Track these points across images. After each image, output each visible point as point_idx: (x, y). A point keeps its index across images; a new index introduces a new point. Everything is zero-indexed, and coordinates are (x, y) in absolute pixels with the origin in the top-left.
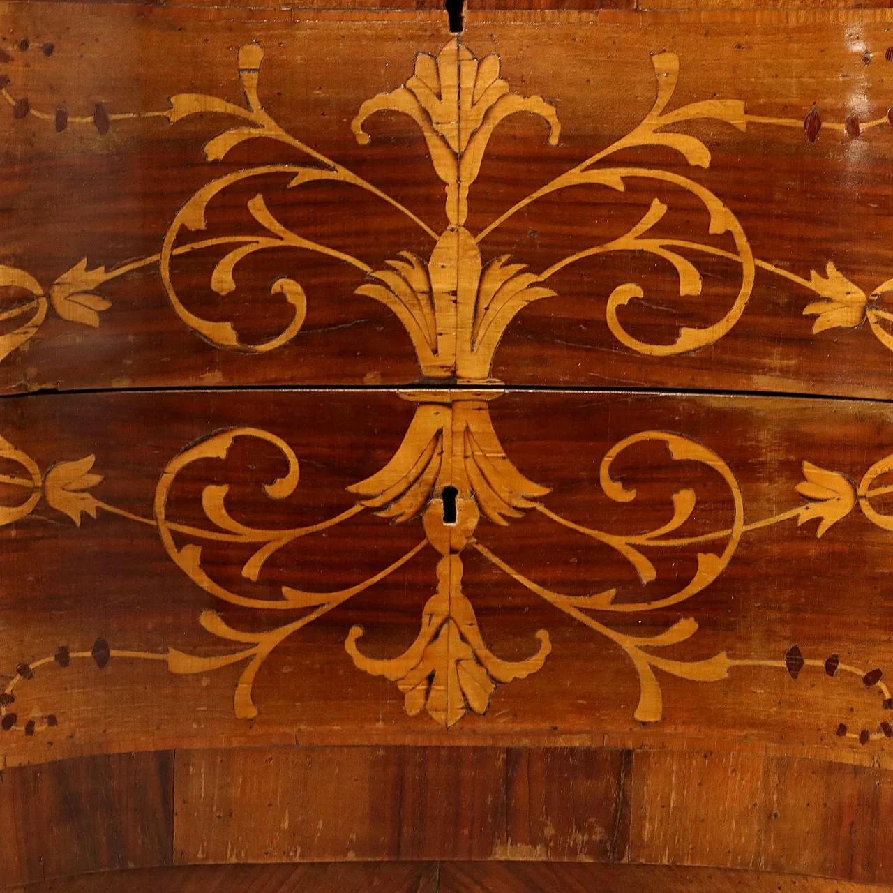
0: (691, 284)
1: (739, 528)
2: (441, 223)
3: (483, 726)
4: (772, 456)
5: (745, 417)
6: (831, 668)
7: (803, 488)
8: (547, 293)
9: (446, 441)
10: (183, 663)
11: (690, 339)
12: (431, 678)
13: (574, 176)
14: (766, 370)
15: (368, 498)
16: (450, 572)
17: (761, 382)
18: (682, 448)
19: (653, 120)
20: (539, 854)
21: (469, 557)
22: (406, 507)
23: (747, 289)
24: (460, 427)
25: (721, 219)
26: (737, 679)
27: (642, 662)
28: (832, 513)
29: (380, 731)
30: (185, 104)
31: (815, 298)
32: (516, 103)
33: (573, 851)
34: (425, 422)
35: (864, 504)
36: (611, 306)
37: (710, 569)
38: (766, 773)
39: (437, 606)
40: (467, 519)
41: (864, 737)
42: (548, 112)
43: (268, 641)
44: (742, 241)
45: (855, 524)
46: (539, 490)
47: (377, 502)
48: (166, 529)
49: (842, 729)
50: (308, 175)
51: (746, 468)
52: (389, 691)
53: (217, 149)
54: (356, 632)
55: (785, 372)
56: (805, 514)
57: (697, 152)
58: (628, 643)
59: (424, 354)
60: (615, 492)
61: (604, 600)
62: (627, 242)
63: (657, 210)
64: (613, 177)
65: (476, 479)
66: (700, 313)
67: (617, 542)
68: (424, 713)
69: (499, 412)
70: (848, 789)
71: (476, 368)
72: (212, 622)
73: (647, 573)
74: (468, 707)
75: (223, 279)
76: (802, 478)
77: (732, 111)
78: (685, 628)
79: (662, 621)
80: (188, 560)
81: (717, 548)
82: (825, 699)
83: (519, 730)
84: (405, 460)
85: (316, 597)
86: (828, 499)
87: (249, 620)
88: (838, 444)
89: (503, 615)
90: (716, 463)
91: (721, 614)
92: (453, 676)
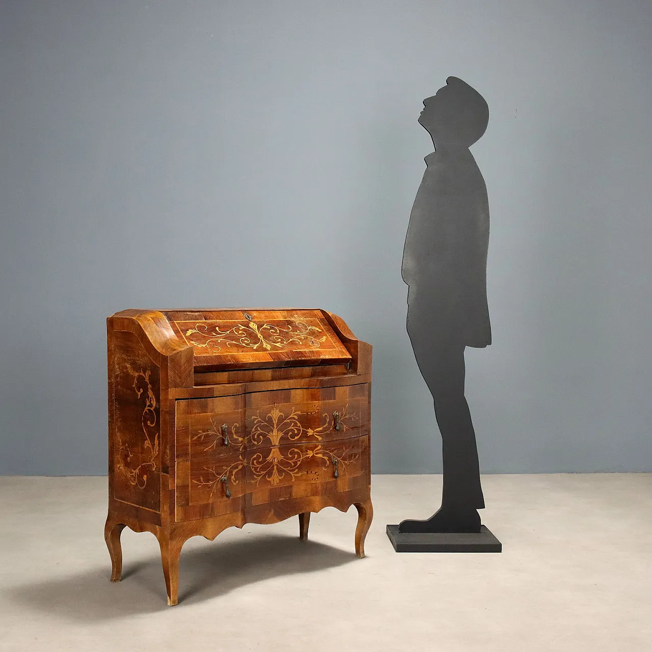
0: (296, 432)
1: (301, 458)
2: (274, 427)
3: (278, 485)
4: (304, 450)
5: (302, 446)
6: (311, 473)
7: (307, 453)
8: (283, 434)
10: (253, 482)
11: (296, 438)
13: (285, 421)
14: (303, 440)
15: (268, 460)
16: (275, 467)
18: (296, 450)
19: (292, 414)
20: (284, 499)
21: (277, 465)
22: (271, 460)
23: (301, 432)
24: (276, 451)
25: (299, 424)
26: (301, 476)
27: (293, 475)
28: (311, 456)
29: (269, 487)
30: (253, 417)
31: (308, 432)
32: (280, 414)
33: (287, 498)
34: (273, 450)
35: (314, 454)
36: (289, 435)
37: (299, 463)
38: (305, 486)
39: (274, 471)
40: (276, 461)
41: (315, 479)
42: (283, 414)
43: (259, 478)
44: (301, 427)
45: (313, 456)
46: (283, 457)
48: (251, 466)
49: (313, 479)
50: (263, 424)
51: (302, 451)
52: (270, 482)
53: (255, 422)
54: (267, 475)
55: (305, 440)
56: (308, 456)
57: (296, 417)
58: (291, 473)
59: (272, 442)
60: (290, 456)
61: (289, 468)
62: (290, 428)
63: (293, 424)
64: (288, 421)
65: (277, 456)
66: (297, 435)
67: (290, 461)
68: (273, 485)
69: (279, 449)
70: (314, 485)
71: (277, 444)
72: (255, 477)
73: (293, 464)
74: (277, 483)
75: (256, 437)
77: (299, 413)
78: (297, 470)
79: (294, 470)
80: (253, 469)
81: (299, 461)
82: (311, 476)
83: (282, 485)
84: (271, 455)
85: (263, 472)
86: (310, 454)
87: (258, 476)
88: (311, 448)
89: (280, 472)
90: (299, 451)
91: (300, 468)
92: (275, 479)
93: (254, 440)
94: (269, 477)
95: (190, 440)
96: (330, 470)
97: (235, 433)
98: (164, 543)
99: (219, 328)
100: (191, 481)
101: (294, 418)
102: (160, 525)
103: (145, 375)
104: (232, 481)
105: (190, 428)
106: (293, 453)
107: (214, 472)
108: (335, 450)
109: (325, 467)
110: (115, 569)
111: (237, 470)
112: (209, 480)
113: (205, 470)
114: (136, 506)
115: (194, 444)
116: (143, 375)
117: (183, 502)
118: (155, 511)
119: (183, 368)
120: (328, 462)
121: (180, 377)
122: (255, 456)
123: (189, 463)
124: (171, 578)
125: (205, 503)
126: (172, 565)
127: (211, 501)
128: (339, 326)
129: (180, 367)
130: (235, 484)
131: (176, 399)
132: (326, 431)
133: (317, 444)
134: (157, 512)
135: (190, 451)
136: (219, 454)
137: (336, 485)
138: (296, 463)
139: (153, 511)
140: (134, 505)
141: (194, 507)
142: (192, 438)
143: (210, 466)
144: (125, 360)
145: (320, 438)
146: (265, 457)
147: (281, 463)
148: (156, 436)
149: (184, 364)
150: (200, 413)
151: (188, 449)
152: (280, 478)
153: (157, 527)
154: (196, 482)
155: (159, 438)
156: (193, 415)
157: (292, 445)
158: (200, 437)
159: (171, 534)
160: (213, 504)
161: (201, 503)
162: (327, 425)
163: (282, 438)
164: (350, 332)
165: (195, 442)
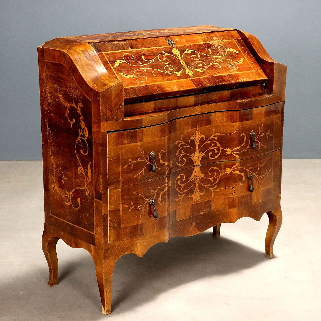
0: (216, 152)
1: (220, 175)
2: (196, 149)
3: (199, 200)
4: (223, 168)
5: (220, 164)
6: (229, 188)
7: (226, 170)
8: (204, 155)
9: (196, 171)
10: (177, 200)
11: (216, 157)
12: (195, 196)
13: (206, 142)
14: (222, 159)
15: (190, 179)
16: (197, 185)
17: (222, 160)
18: (215, 168)
19: (213, 136)
20: (204, 213)
21: (198, 183)
22: (193, 179)
23: (221, 151)
24: (197, 170)
25: (218, 145)
26: (220, 191)
27: (212, 190)
28: (229, 172)
29: (191, 203)
30: (177, 142)
31: (227, 151)
32: (202, 136)
33: (207, 212)
34: (195, 170)
35: (232, 171)
36: (209, 155)
37: (218, 180)
38: (223, 199)
39: (196, 189)
40: (198, 179)
41: (232, 194)
42: (204, 136)
43: (183, 196)
44: (220, 147)
45: (231, 173)
46: (204, 175)
47: (191, 179)
48: (175, 186)
49: (230, 193)
50: (186, 147)
51: (221, 169)
52: (192, 199)
53: (179, 146)
54: (189, 193)
55: (224, 159)
56: (226, 173)
57: (216, 138)
58: (211, 189)
59: (194, 163)
60: (210, 174)
61: (209, 185)
62: (211, 148)
63: (213, 144)
64: (209, 142)
65: (199, 175)
66: (217, 154)
67: (210, 179)
68: (195, 201)
69: (200, 167)
70: (231, 199)
71: (199, 164)
72: (179, 195)
73: (213, 181)
74: (198, 199)
75: (180, 159)
76: (226, 169)
77: (219, 134)
78: (216, 186)
79: (214, 186)
80: (177, 189)
81: (218, 178)
82: (228, 191)
83: (202, 200)
84: (193, 174)
85: (186, 190)
86: (228, 171)
87: (181, 194)
88: (229, 165)
89: (201, 189)
90: (218, 169)
91: (219, 184)
92: (197, 196)
93: (178, 162)
94: (191, 195)
95: (121, 169)
96: (246, 184)
97: (161, 159)
98: (99, 261)
99: (145, 56)
100: (122, 206)
101: (214, 139)
102: (94, 244)
103: (77, 107)
104: (159, 202)
105: (121, 158)
106: (213, 171)
107: (143, 196)
108: (251, 166)
109: (242, 182)
110: (52, 275)
111: (163, 192)
112: (138, 204)
113: (134, 194)
114: (71, 224)
115: (124, 172)
116: (75, 106)
117: (115, 225)
118: (89, 232)
119: (114, 102)
120: (244, 178)
121: (111, 111)
122: (179, 177)
123: (120, 190)
124: (105, 291)
125: (135, 224)
126: (106, 280)
127: (140, 222)
128: (256, 47)
129: (111, 102)
130: (161, 205)
131: (108, 132)
132: (244, 149)
133: (235, 162)
134: (91, 233)
135: (121, 178)
136: (148, 179)
137: (251, 198)
138: (215, 180)
139: (87, 231)
140: (69, 223)
141: (125, 228)
142: (122, 167)
143: (140, 191)
144: (57, 91)
145: (237, 157)
146: (188, 177)
147: (202, 180)
148: (89, 164)
149: (115, 99)
150: (129, 143)
151: (119, 177)
152: (201, 194)
153: (92, 245)
154: (127, 206)
155: (91, 167)
156: (124, 146)
157: (212, 164)
158: (130, 166)
159: (104, 253)
160: (142, 224)
161: (132, 224)
162: (244, 144)
163: (202, 159)
164: (265, 53)
165: (126, 170)
